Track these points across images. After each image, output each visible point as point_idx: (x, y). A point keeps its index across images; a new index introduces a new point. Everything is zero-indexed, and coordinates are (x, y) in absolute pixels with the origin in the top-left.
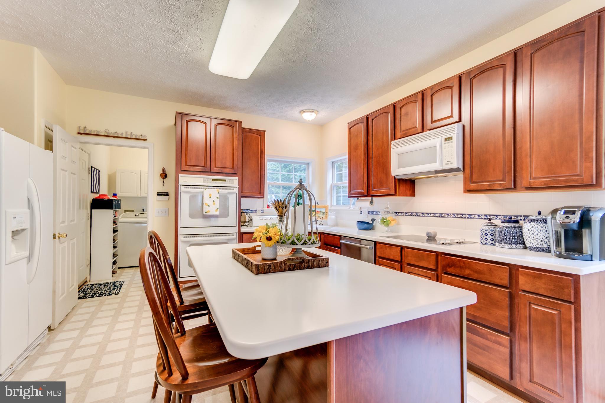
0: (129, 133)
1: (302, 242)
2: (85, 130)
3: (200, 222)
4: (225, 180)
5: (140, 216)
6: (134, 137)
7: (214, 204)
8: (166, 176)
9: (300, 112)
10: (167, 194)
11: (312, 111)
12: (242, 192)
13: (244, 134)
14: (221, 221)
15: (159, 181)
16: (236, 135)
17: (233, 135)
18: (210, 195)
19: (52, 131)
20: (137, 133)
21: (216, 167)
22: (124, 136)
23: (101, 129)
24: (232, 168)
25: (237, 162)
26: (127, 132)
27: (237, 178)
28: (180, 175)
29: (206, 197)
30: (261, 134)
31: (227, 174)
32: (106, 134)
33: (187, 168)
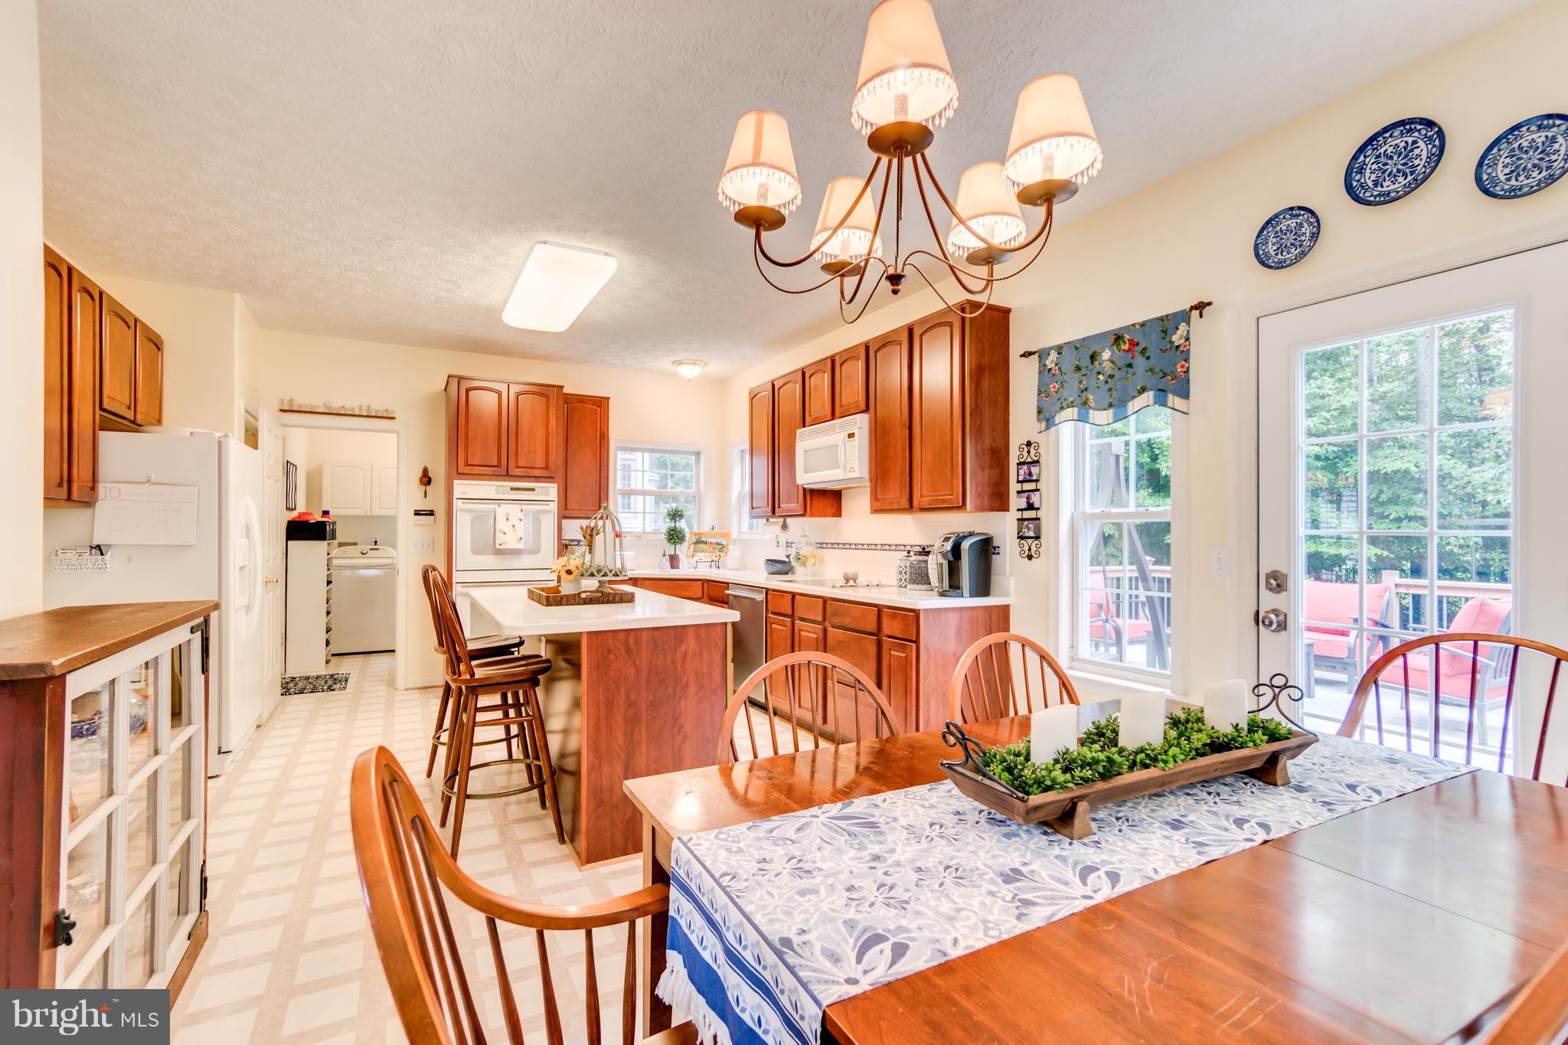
0: (364, 408)
1: (602, 573)
2: (291, 405)
3: (490, 560)
4: (533, 490)
5: (371, 553)
6: (373, 414)
7: (515, 531)
8: (429, 482)
9: (674, 362)
10: (431, 513)
11: (695, 364)
12: (566, 508)
13: (570, 405)
14: (526, 561)
15: (417, 490)
16: (552, 411)
17: (548, 411)
18: (507, 514)
19: (257, 420)
20: (378, 406)
21: (518, 467)
22: (357, 413)
23: (317, 402)
24: (546, 468)
25: (556, 456)
26: (361, 406)
27: (556, 485)
28: (455, 482)
29: (501, 519)
30: (601, 404)
31: (537, 479)
32: (326, 411)
33: (467, 470)
